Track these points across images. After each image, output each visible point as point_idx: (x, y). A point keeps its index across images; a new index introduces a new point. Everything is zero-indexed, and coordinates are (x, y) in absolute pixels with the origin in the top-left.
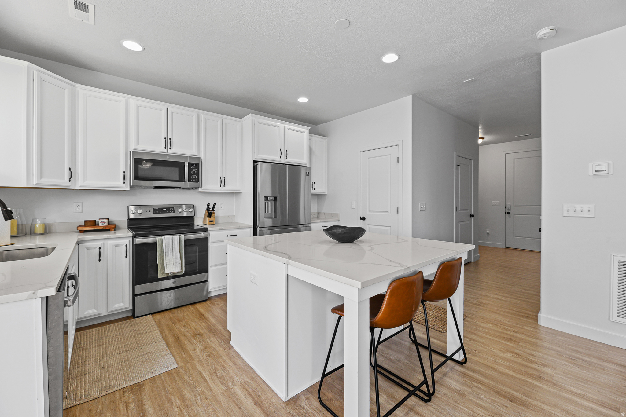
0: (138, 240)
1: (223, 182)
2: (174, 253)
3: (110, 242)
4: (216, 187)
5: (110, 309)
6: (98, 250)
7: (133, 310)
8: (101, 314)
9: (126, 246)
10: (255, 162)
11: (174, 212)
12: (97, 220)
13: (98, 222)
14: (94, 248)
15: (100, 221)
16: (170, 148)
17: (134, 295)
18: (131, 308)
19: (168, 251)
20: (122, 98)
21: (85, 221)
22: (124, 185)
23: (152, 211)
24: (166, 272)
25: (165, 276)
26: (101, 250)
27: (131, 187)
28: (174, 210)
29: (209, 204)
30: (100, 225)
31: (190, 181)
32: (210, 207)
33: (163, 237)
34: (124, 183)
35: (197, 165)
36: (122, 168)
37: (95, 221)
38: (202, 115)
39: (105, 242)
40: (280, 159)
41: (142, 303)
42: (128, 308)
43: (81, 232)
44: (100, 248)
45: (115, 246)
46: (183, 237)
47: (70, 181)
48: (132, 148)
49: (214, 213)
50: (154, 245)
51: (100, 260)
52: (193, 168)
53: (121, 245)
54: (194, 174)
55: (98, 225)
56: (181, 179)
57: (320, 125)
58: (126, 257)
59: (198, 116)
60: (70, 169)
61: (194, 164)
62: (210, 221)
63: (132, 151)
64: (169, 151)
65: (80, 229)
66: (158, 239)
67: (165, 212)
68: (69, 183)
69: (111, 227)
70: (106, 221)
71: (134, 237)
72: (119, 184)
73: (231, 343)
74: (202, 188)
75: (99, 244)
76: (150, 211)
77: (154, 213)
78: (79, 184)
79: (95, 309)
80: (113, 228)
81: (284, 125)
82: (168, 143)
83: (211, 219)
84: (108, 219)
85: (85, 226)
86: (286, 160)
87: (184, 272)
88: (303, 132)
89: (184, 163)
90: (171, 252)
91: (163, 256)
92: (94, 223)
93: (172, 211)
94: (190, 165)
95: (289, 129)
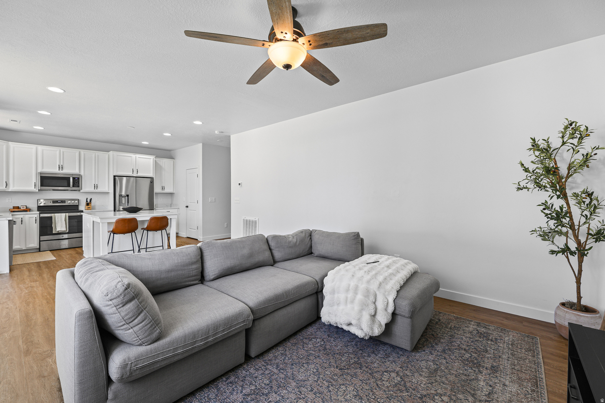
0: (42, 215)
1: (96, 187)
2: (62, 222)
3: (27, 216)
4: (92, 189)
5: (27, 247)
6: (21, 219)
7: (40, 248)
8: (22, 248)
9: (36, 218)
10: (114, 176)
11: (65, 203)
12: (20, 207)
13: (21, 207)
14: (19, 218)
15: (22, 207)
16: (62, 170)
17: (40, 241)
18: (38, 247)
19: (59, 221)
20: (34, 147)
21: (13, 207)
22: (35, 189)
23: (52, 202)
24: (57, 230)
25: (57, 232)
26: (23, 219)
27: (39, 190)
28: (65, 202)
29: (87, 198)
30: (22, 208)
31: (73, 186)
32: (88, 200)
33: (56, 214)
34: (35, 188)
35: (78, 178)
36: (34, 181)
37: (19, 207)
38: (82, 152)
39: (25, 215)
40: (133, 174)
41: (44, 245)
42: (36, 247)
43: (12, 211)
44: (22, 218)
45: (30, 217)
46: (67, 214)
47: (6, 187)
48: (40, 170)
49: (91, 204)
50: (51, 217)
51: (22, 224)
52: (76, 180)
53: (33, 217)
54: (77, 183)
55: (20, 208)
56: (69, 185)
57: (172, 151)
58: (36, 223)
59: (80, 152)
60: (6, 182)
61: (76, 178)
62: (88, 208)
63: (40, 173)
64: (61, 171)
65: (11, 210)
66: (52, 215)
67: (60, 203)
68: (6, 189)
69: (27, 210)
70: (25, 207)
71: (40, 214)
72: (32, 188)
73: (84, 255)
74: (82, 190)
75: (22, 216)
76: (50, 202)
77: (53, 203)
78: (11, 188)
79: (19, 246)
80: (29, 210)
81: (135, 155)
82: (61, 167)
83: (89, 207)
84: (26, 206)
85: (13, 209)
86: (137, 175)
87: (68, 231)
88: (150, 159)
89: (70, 177)
90: (60, 221)
91: (56, 223)
92: (18, 208)
93: (64, 202)
94: (74, 178)
95: (139, 157)
